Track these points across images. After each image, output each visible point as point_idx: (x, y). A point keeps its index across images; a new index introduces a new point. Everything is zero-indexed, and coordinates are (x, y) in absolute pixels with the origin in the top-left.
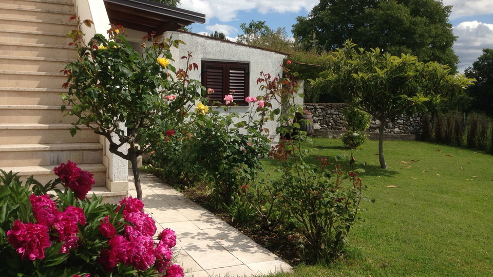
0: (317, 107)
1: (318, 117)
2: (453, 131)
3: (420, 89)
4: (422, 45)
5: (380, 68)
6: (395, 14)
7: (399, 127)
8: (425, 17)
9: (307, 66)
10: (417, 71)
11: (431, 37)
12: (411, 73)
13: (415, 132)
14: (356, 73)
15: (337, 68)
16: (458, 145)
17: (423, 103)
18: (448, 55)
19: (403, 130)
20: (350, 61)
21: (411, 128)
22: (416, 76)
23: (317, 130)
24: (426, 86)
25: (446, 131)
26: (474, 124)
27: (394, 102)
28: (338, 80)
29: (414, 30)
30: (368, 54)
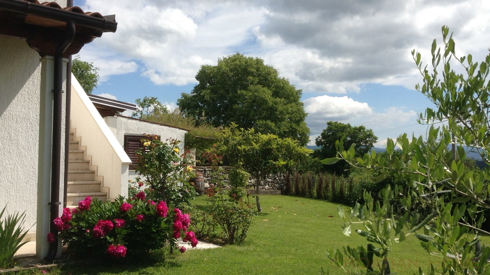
0: (206, 169)
1: (207, 177)
2: (307, 186)
3: (281, 156)
4: (282, 119)
5: (255, 142)
6: (261, 96)
7: (268, 185)
8: (283, 98)
9: (202, 139)
10: (278, 144)
11: (288, 113)
12: (275, 146)
13: (280, 188)
14: (240, 145)
15: (226, 142)
16: (311, 197)
17: (283, 165)
18: (301, 128)
19: (272, 186)
20: (235, 137)
21: (277, 185)
22: (277, 148)
23: (207, 188)
24: (285, 154)
25: (302, 186)
26: (321, 181)
27: (265, 165)
28: (228, 150)
29: (276, 108)
30: (246, 132)
